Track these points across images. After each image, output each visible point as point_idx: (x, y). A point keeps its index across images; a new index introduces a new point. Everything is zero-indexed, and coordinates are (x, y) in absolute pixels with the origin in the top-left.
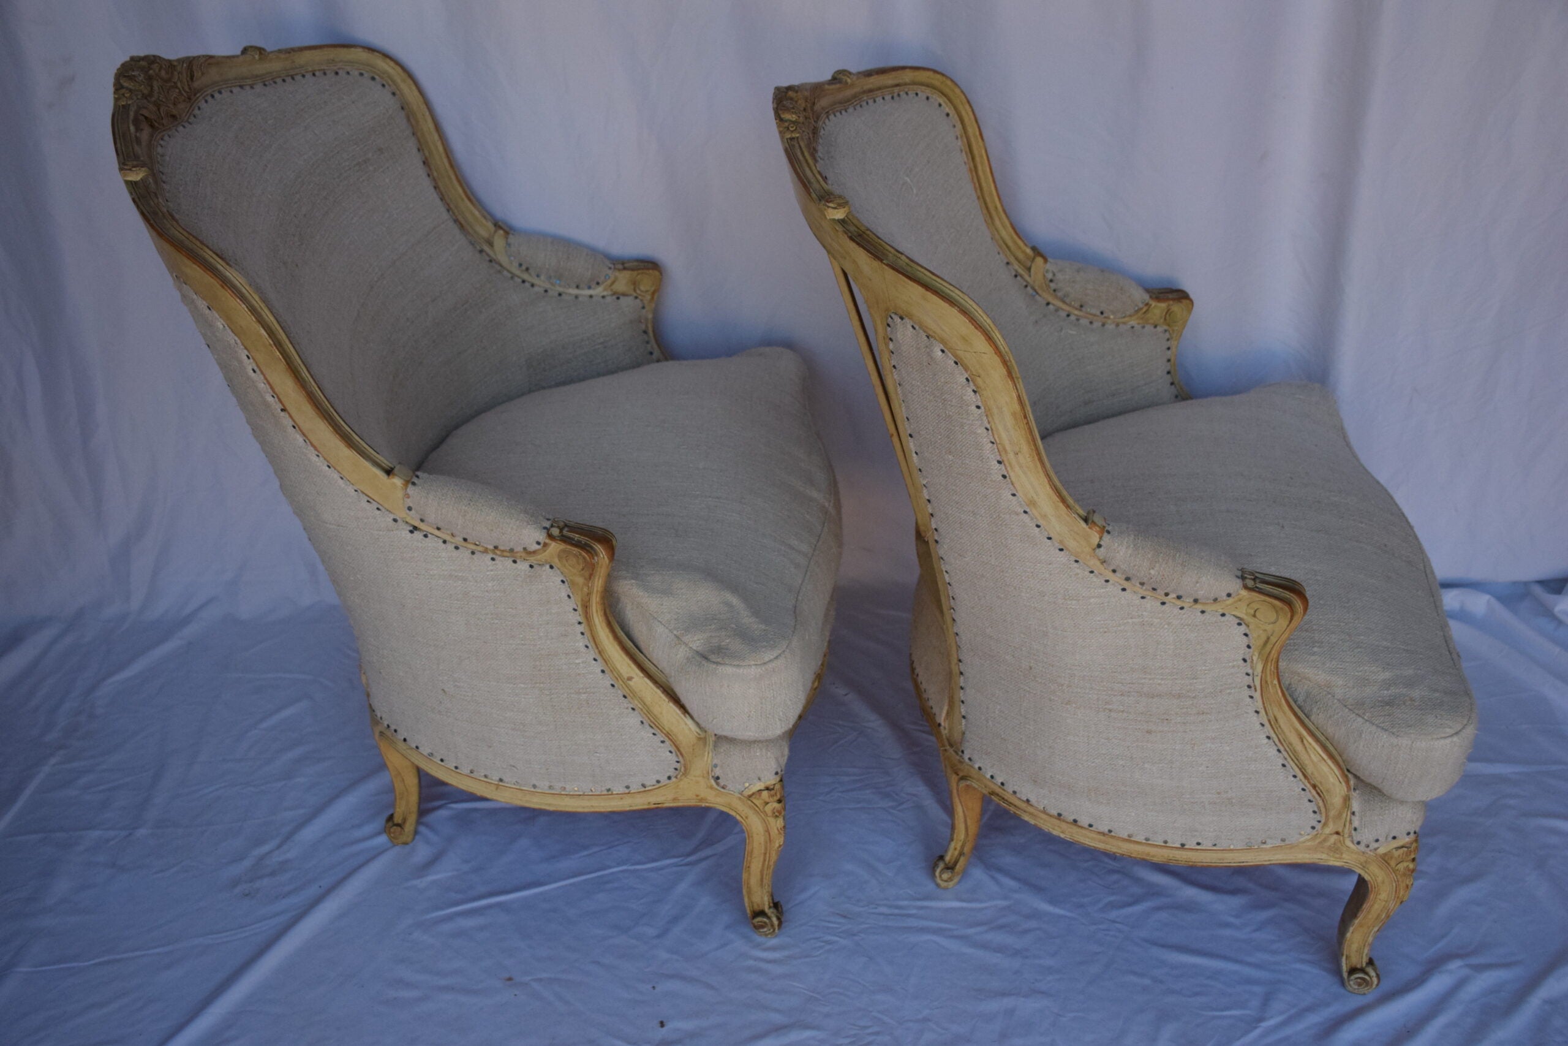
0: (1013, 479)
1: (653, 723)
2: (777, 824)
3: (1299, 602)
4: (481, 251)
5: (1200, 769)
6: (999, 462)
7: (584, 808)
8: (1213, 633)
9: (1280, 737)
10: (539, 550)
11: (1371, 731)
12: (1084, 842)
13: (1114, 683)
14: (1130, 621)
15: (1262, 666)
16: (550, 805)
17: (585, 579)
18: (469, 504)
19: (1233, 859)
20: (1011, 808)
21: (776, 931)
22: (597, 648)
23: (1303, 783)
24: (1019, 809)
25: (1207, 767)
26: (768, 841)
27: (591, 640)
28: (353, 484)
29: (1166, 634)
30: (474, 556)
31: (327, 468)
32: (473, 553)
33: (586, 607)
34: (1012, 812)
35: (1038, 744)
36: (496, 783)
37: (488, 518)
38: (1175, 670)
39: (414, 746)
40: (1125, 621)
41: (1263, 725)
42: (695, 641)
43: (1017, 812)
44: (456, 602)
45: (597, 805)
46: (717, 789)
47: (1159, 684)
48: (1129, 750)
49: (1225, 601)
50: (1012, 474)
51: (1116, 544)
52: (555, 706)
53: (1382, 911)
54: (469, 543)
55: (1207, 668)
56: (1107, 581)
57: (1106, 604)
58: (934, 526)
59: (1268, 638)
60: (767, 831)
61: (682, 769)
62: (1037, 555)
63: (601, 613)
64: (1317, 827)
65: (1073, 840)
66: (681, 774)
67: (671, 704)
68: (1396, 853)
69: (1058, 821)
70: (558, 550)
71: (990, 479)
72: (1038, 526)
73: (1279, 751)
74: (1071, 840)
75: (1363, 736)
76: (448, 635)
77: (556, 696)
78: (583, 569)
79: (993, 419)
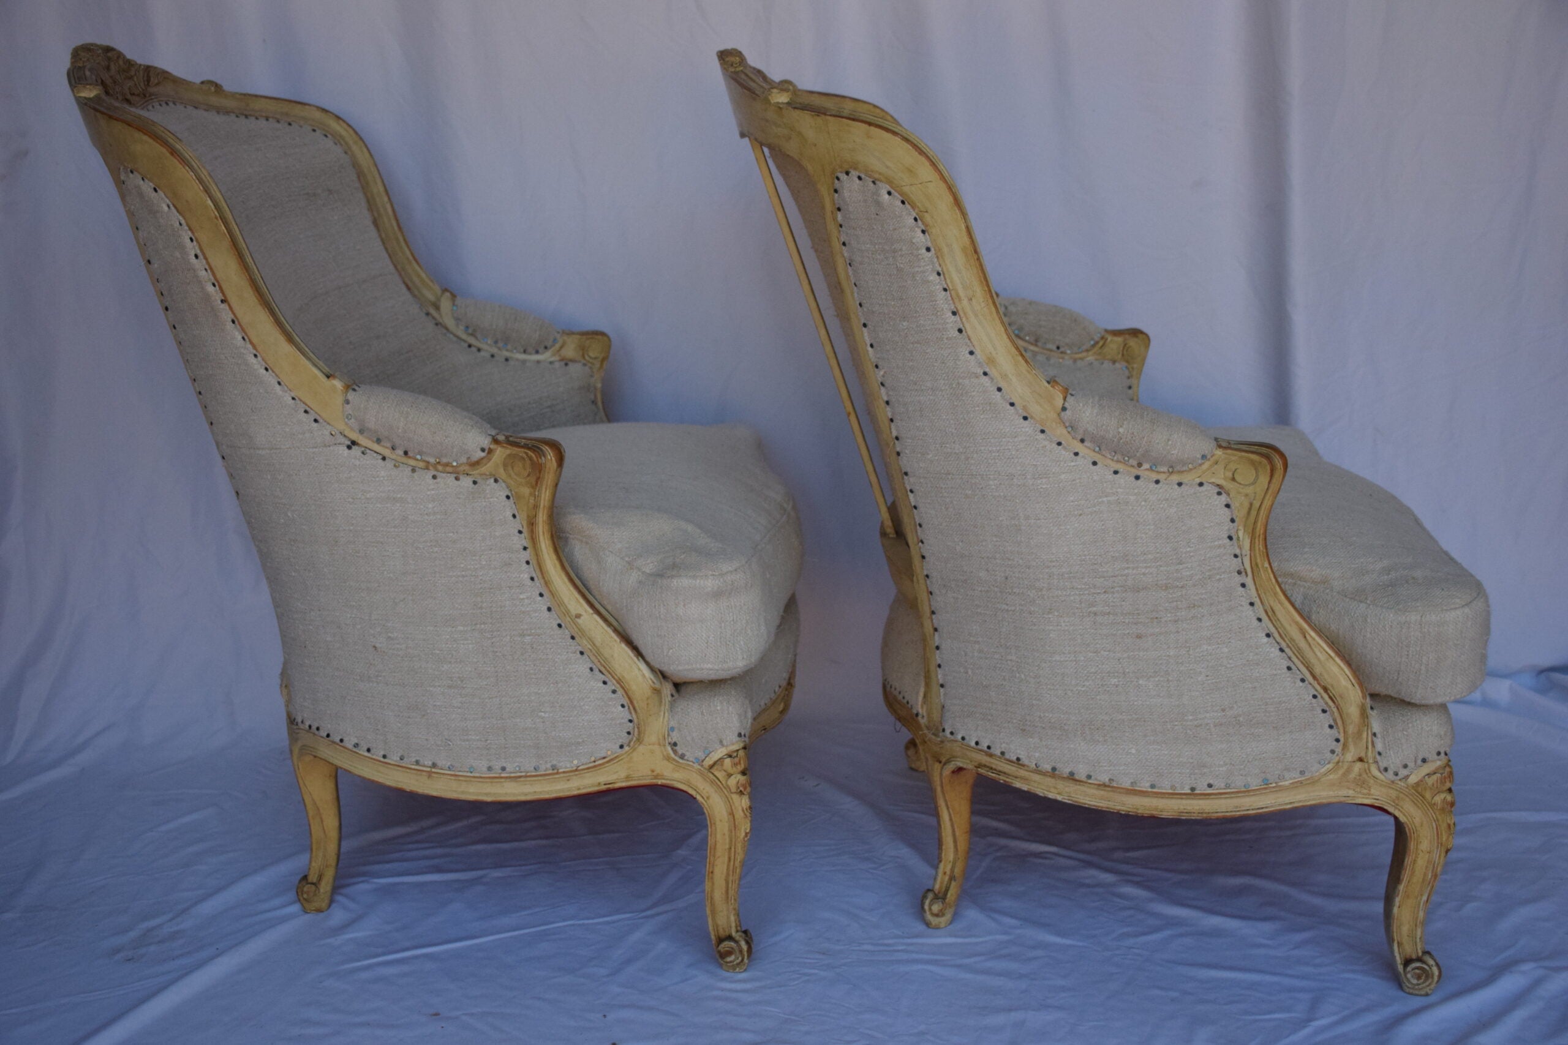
0: (970, 333)
1: (602, 669)
2: (742, 803)
3: (1278, 457)
4: (428, 314)
5: (1199, 679)
6: (954, 313)
7: (526, 795)
8: (1192, 507)
9: (1280, 630)
10: (482, 459)
11: (1376, 614)
12: (1084, 801)
13: (1096, 577)
14: (1105, 499)
15: (1249, 541)
16: (487, 794)
17: (532, 487)
18: (412, 406)
19: (1250, 806)
20: (1001, 777)
21: (746, 961)
22: (544, 578)
23: (1314, 687)
24: (1009, 775)
25: (1207, 676)
26: (733, 829)
27: (538, 571)
28: (290, 390)
29: (1144, 512)
30: (415, 475)
31: (265, 371)
32: (413, 470)
33: (532, 524)
34: (1002, 781)
35: (1023, 676)
36: (429, 769)
37: (430, 420)
38: (1158, 555)
39: (337, 740)
40: (1100, 500)
41: (1260, 620)
42: (648, 564)
43: (1007, 780)
44: (393, 529)
45: (540, 790)
46: (674, 760)
47: (1144, 574)
48: (1120, 663)
49: (1200, 465)
50: (967, 326)
51: (1081, 405)
52: (496, 652)
53: (1427, 867)
54: (410, 457)
55: (1192, 549)
56: (1076, 454)
57: (1078, 481)
58: (895, 434)
59: (1251, 504)
60: (732, 814)
61: (635, 734)
62: (1002, 427)
63: (547, 536)
64: (1337, 750)
65: (1071, 800)
66: (635, 739)
67: (623, 645)
68: (1430, 781)
69: (1053, 780)
70: (504, 456)
71: (945, 337)
72: (999, 389)
73: (1282, 650)
74: (1070, 802)
75: (1369, 620)
76: (383, 573)
77: (498, 639)
78: (529, 475)
79: (944, 261)
